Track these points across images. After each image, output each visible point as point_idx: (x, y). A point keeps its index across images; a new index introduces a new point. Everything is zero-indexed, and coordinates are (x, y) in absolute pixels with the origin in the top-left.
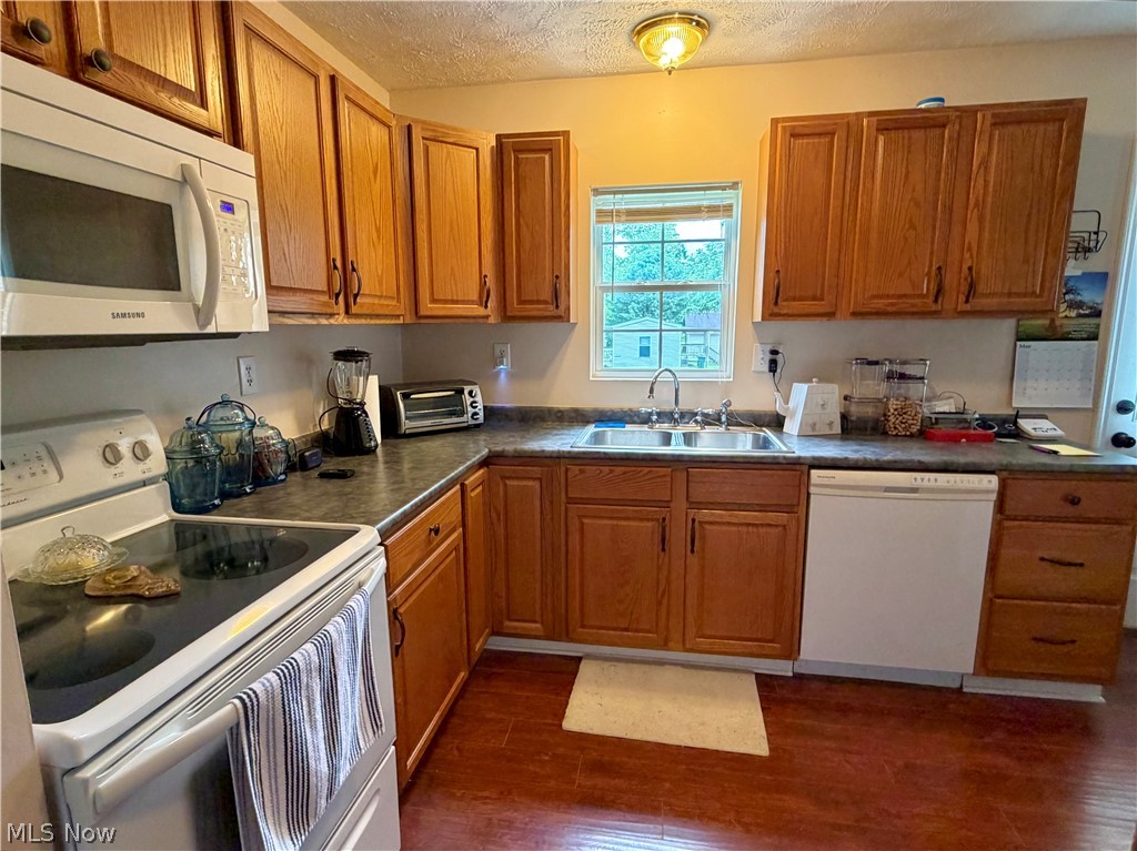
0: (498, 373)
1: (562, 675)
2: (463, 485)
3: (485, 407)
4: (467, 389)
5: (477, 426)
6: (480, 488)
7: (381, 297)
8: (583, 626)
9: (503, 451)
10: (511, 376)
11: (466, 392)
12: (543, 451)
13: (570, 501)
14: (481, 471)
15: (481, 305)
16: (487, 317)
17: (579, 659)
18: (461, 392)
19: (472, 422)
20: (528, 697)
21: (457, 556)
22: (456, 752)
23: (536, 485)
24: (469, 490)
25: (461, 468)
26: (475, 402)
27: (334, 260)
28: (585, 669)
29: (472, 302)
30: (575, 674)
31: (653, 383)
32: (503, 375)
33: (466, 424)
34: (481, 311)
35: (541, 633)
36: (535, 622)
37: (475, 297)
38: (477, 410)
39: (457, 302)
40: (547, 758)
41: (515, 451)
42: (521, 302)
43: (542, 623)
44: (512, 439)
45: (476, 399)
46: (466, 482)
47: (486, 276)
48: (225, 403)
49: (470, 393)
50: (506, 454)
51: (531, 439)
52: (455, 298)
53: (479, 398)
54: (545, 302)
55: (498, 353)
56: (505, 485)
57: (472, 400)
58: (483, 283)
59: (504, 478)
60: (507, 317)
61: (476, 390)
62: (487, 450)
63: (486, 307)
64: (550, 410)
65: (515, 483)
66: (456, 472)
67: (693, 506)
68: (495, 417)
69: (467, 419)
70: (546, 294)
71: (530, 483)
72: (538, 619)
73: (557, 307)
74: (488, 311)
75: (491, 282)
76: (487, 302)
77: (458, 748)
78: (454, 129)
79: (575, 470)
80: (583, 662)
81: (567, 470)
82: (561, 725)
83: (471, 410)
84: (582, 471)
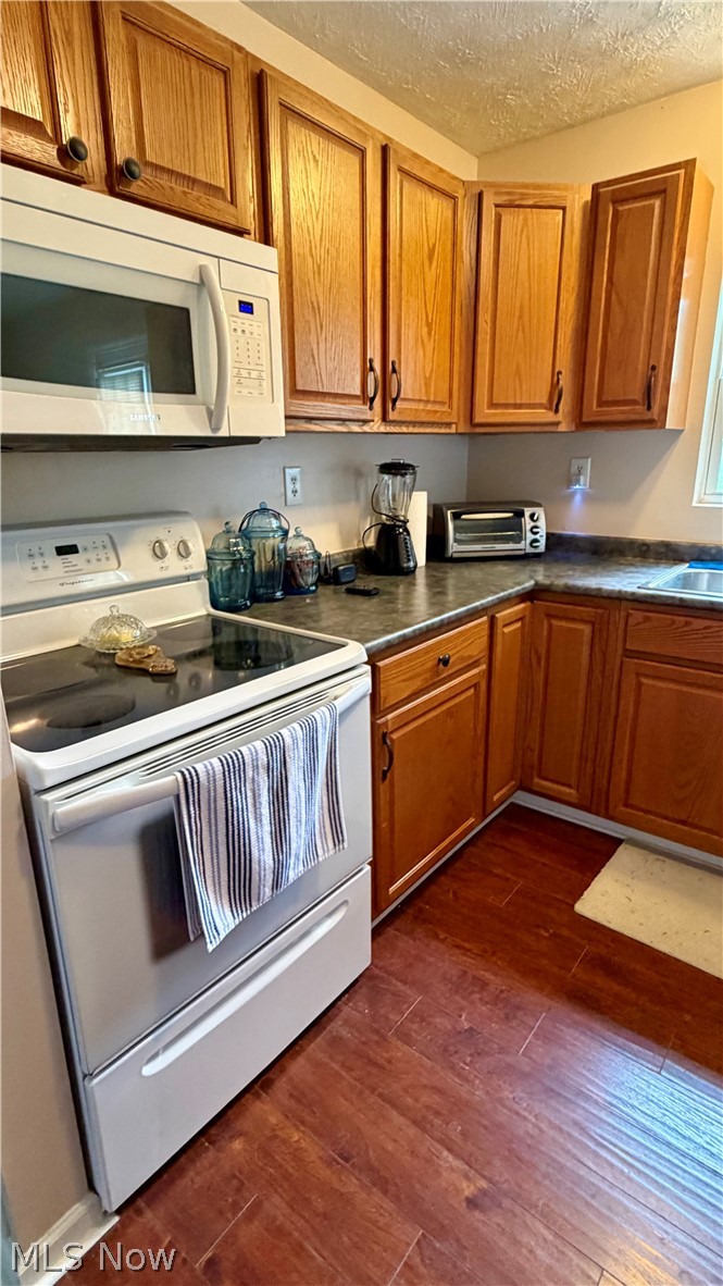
0: (572, 495)
1: (593, 854)
2: (492, 621)
3: (547, 534)
4: (528, 512)
5: (538, 555)
6: (518, 625)
7: (428, 402)
8: (626, 805)
9: (552, 585)
10: (588, 498)
11: (527, 514)
12: (599, 590)
13: (628, 653)
14: (522, 606)
15: (551, 409)
16: (557, 424)
17: (616, 843)
18: (520, 514)
19: (530, 550)
20: (544, 864)
21: (477, 694)
22: (451, 895)
23: (587, 629)
24: (500, 624)
25: (490, 599)
26: (536, 527)
27: (371, 361)
28: (623, 855)
29: (540, 406)
30: (608, 856)
32: (578, 498)
33: (522, 552)
34: (550, 417)
35: (575, 801)
36: (569, 786)
37: (544, 400)
38: (537, 536)
39: (520, 406)
40: (546, 935)
41: (566, 586)
42: (600, 404)
43: (578, 790)
44: (571, 573)
45: (538, 524)
46: (497, 615)
47: (560, 373)
48: (263, 510)
49: (532, 516)
50: (554, 588)
51: (594, 575)
52: (518, 402)
53: (542, 523)
54: (634, 402)
55: (574, 469)
56: (550, 626)
57: (533, 524)
58: (555, 384)
59: (549, 616)
60: (582, 424)
61: (540, 512)
62: (532, 582)
63: (557, 411)
64: (632, 543)
65: (563, 623)
66: (483, 601)
68: (561, 547)
69: (524, 546)
70: (637, 393)
71: (580, 626)
72: (573, 783)
73: (649, 408)
74: (560, 417)
75: (566, 382)
76: (557, 405)
77: (454, 893)
78: (537, 187)
79: (638, 616)
80: (621, 849)
81: (628, 615)
82: (573, 906)
83: (530, 537)
84: (647, 619)
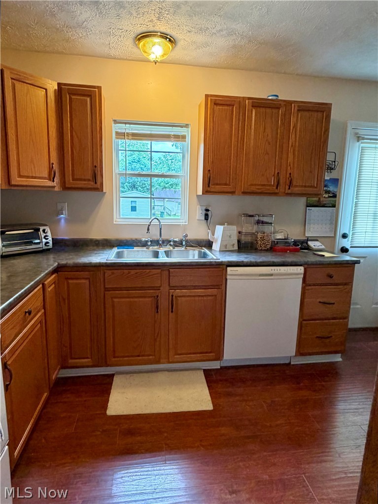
0: (60, 219)
1: (104, 386)
2: (43, 284)
3: (52, 239)
4: (42, 228)
5: (48, 250)
6: (53, 286)
8: (114, 357)
9: (67, 263)
10: (67, 220)
11: (41, 230)
12: (91, 263)
13: (106, 289)
14: (54, 276)
15: (50, 180)
16: (54, 187)
17: (111, 376)
18: (39, 230)
19: (45, 248)
20: (85, 401)
21: (41, 326)
22: (43, 441)
23: (87, 282)
24: (47, 286)
25: (42, 275)
26: (47, 236)
28: (117, 380)
29: (45, 178)
30: (111, 384)
31: (149, 225)
32: (63, 221)
33: (41, 249)
34: (50, 183)
35: (91, 364)
36: (88, 358)
37: (46, 176)
38: (48, 241)
39: (35, 178)
40: (99, 433)
41: (74, 263)
42: (73, 180)
43: (91, 358)
44: (71, 257)
45: (47, 234)
46: (46, 283)
47: (53, 164)
49: (44, 231)
50: (68, 265)
51: (83, 256)
52: (34, 175)
53: (49, 234)
54: (89, 180)
55: (59, 207)
56: (68, 283)
57: (45, 234)
58: (51, 168)
59: (67, 279)
60: (65, 187)
61: (47, 229)
62: (57, 264)
63: (53, 181)
64: (91, 240)
65: (75, 281)
66: (40, 277)
67: (172, 288)
68: (60, 245)
69: (42, 246)
70: (89, 176)
71: (83, 281)
72: (89, 356)
73: (96, 183)
74: (54, 184)
75: (56, 167)
76: (54, 178)
77: (44, 438)
78: (32, 76)
79: (108, 273)
80: (115, 378)
81: (104, 273)
82: (106, 413)
83: (44, 240)
84: (113, 273)
